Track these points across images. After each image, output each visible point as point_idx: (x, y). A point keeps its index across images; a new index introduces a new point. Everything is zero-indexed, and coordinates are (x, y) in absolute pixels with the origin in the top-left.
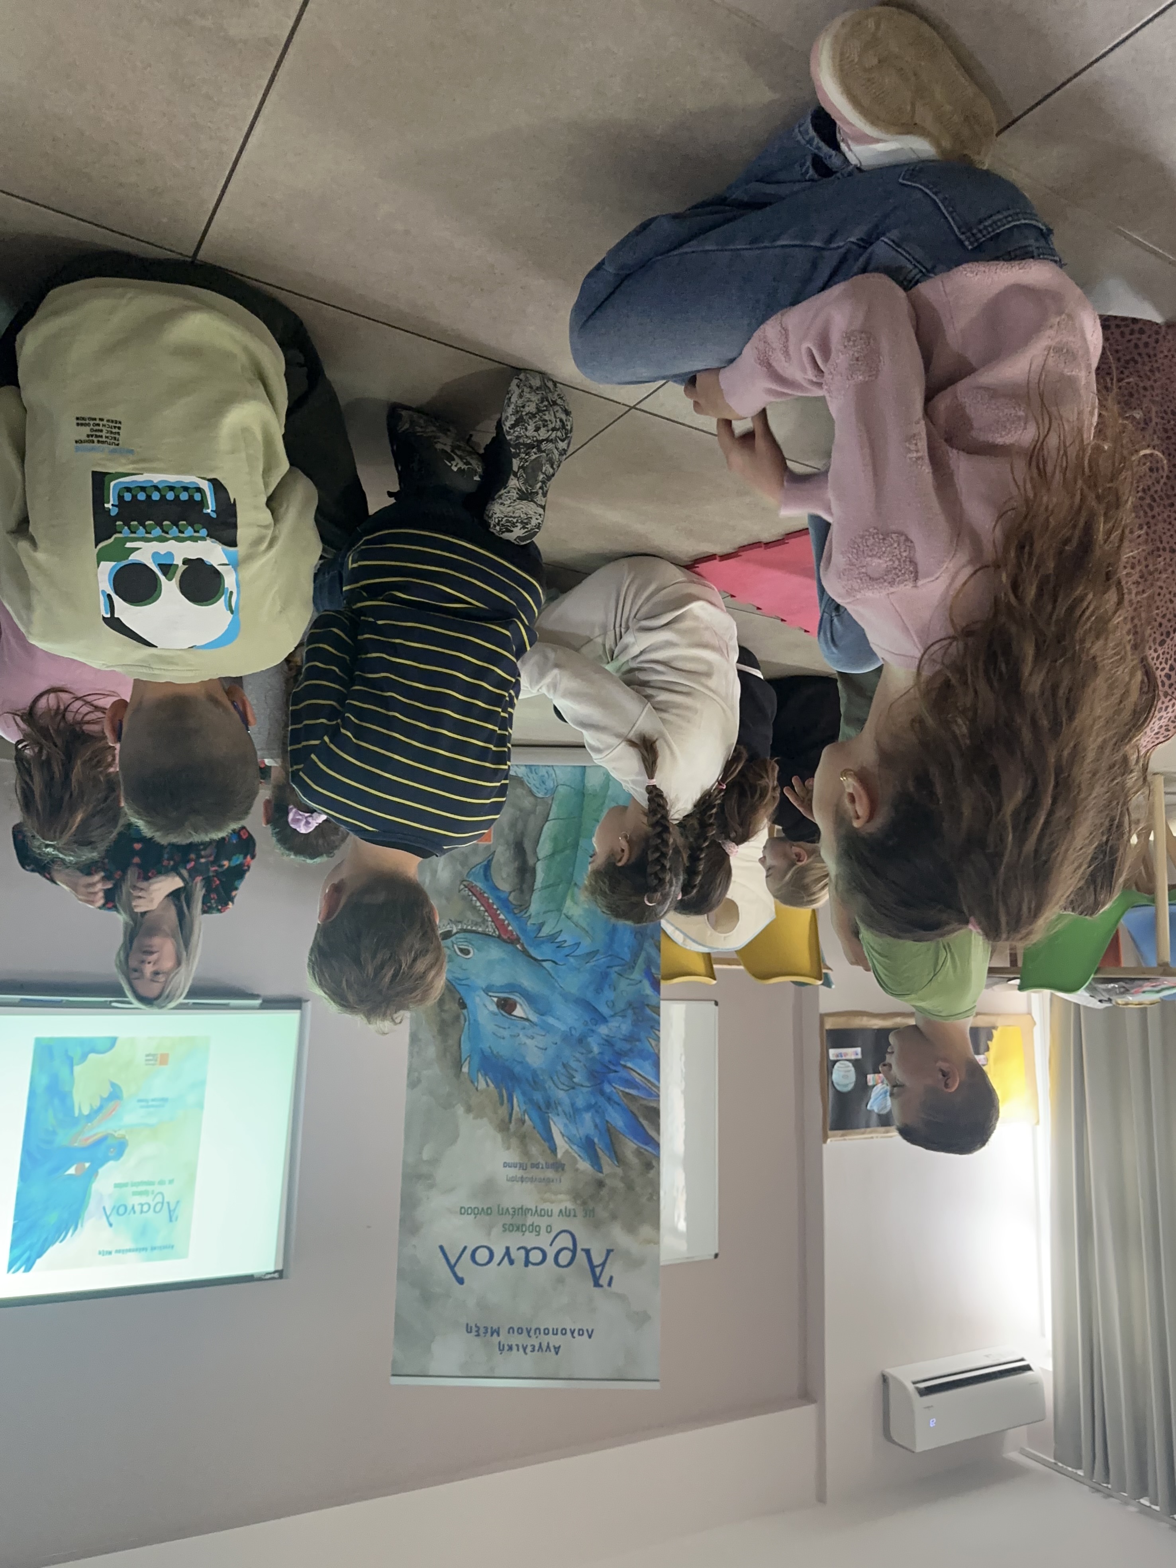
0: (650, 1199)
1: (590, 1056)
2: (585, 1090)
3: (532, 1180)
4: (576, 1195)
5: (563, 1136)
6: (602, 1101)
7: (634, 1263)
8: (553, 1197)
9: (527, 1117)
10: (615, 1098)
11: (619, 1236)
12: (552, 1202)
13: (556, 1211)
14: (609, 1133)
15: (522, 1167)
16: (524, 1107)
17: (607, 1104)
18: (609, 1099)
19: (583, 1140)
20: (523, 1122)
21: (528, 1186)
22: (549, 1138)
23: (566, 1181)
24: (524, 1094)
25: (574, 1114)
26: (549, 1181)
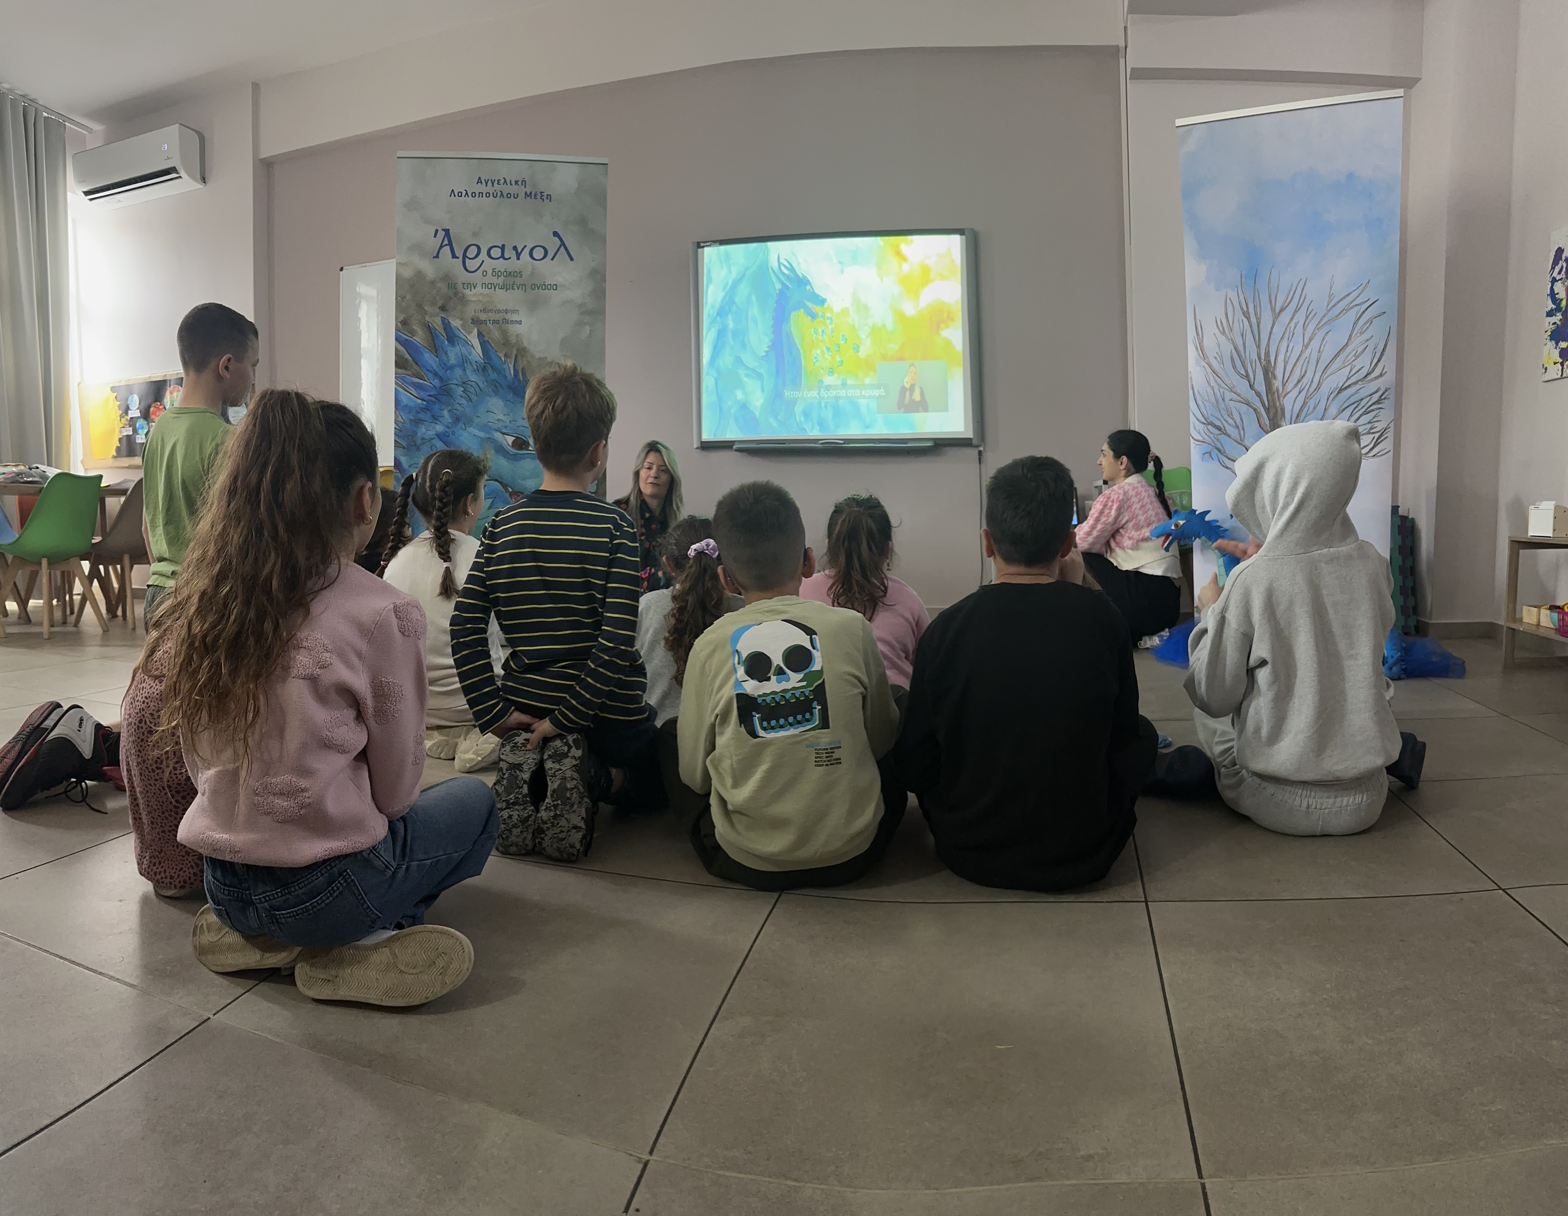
0: (404, 298)
1: (450, 408)
2: (455, 382)
3: (499, 311)
4: (463, 300)
5: (472, 346)
6: (441, 372)
7: (417, 248)
8: (481, 298)
9: (503, 359)
10: (431, 376)
11: (429, 269)
12: (481, 294)
13: (479, 288)
14: (435, 348)
15: (506, 321)
16: (505, 366)
17: (437, 370)
18: (436, 374)
19: (456, 344)
20: (506, 355)
21: (500, 307)
22: (484, 344)
23: (470, 311)
24: (505, 377)
25: (464, 362)
26: (484, 310)
